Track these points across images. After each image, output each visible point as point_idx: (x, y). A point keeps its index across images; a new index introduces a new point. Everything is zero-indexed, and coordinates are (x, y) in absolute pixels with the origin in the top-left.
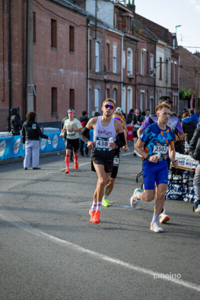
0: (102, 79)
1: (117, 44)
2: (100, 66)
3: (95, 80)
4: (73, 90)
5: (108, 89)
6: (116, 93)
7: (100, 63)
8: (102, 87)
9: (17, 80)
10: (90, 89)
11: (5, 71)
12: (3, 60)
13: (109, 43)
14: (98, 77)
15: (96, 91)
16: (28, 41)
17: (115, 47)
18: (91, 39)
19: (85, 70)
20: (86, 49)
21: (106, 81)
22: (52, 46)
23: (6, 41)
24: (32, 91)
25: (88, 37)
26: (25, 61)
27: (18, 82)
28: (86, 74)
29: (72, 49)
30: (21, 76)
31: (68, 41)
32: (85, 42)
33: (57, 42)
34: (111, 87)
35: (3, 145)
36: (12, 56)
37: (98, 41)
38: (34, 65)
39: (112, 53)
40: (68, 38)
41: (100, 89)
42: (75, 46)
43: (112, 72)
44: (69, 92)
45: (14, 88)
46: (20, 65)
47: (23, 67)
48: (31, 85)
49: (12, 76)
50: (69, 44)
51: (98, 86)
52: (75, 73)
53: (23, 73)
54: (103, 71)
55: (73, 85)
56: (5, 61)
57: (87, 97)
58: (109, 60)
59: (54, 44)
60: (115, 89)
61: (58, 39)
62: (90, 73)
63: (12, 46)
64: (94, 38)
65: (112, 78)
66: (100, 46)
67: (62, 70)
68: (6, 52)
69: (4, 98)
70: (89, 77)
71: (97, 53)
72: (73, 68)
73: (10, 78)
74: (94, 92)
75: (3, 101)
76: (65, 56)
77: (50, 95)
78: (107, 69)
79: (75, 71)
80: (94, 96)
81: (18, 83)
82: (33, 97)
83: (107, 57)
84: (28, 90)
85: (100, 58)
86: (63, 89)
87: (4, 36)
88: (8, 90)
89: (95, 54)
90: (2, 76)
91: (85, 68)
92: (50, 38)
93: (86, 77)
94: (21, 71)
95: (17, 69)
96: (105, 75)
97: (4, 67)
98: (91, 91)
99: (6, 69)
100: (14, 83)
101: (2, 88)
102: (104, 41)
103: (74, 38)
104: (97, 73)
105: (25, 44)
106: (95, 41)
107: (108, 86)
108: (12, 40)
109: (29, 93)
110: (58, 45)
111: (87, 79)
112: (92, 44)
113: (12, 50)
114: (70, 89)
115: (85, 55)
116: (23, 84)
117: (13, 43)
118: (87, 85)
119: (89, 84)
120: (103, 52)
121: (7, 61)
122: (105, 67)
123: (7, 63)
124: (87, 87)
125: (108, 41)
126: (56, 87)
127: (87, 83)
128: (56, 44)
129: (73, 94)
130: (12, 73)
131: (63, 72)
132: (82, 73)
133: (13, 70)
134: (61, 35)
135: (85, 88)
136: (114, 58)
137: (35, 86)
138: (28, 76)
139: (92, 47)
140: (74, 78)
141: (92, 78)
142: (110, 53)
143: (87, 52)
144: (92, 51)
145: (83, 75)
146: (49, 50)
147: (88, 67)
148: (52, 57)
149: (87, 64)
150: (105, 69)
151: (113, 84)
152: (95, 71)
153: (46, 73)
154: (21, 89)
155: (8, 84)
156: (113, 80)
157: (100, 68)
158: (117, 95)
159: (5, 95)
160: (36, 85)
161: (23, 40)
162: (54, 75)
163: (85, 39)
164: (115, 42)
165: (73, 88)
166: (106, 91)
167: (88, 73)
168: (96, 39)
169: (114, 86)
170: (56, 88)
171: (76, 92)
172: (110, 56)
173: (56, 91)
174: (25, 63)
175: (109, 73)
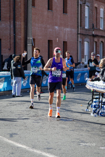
0: (91, 34)
1: (104, 7)
2: (89, 24)
3: (85, 35)
4: (66, 42)
5: (96, 42)
6: (103, 44)
7: (89, 22)
8: (90, 40)
9: (20, 34)
10: (80, 42)
11: (11, 28)
12: (10, 19)
13: (97, 7)
14: (88, 33)
15: (86, 43)
16: (28, 5)
17: (102, 10)
18: (81, 4)
19: (77, 27)
20: (77, 11)
21: (94, 36)
22: (49, 9)
23: (12, 6)
24: (31, 42)
25: (78, 2)
26: (26, 20)
27: (21, 35)
28: (77, 30)
29: (65, 11)
30: (23, 31)
31: (62, 5)
32: (77, 6)
33: (53, 6)
34: (98, 41)
35: (2, 80)
36: (16, 16)
37: (88, 5)
38: (34, 23)
39: (99, 14)
40: (62, 3)
41: (89, 42)
42: (68, 9)
43: (100, 29)
44: (63, 43)
45: (17, 40)
46: (22, 23)
47: (25, 25)
48: (30, 38)
49: (16, 31)
50: (62, 7)
51: (87, 39)
52: (68, 29)
53: (25, 29)
54: (92, 28)
55: (66, 38)
56: (11, 20)
57: (78, 48)
58: (97, 19)
59: (50, 7)
60: (102, 42)
61: (53, 4)
62: (80, 29)
63: (16, 9)
64: (84, 3)
65: (99, 34)
66: (89, 9)
67: (57, 27)
68: (12, 14)
69: (10, 48)
70: (79, 33)
71: (87, 14)
72: (66, 26)
73: (15, 32)
74: (84, 44)
75: (10, 49)
76: (59, 16)
77: (47, 46)
78: (95, 26)
79: (67, 28)
80: (84, 47)
81: (20, 37)
82: (31, 47)
83: (95, 17)
84: (28, 42)
85: (89, 18)
86: (57, 41)
87: (10, 1)
88: (13, 41)
89: (85, 15)
90: (9, 31)
91: (76, 25)
92: (47, 3)
93: (77, 33)
94: (23, 27)
95: (20, 26)
96: (94, 31)
97: (10, 25)
98: (81, 43)
99: (12, 26)
100: (18, 36)
101: (9, 40)
102: (92, 6)
103: (67, 3)
104: (86, 30)
105: (26, 7)
106: (85, 5)
107: (96, 39)
108: (16, 5)
109: (29, 44)
110: (54, 8)
111: (78, 34)
112: (82, 8)
113: (16, 12)
114: (64, 42)
115: (76, 16)
116: (25, 37)
117: (17, 7)
118: (78, 39)
119: (79, 38)
120: (92, 14)
121: (13, 20)
122: (93, 25)
123: (12, 22)
124: (78, 40)
125: (96, 5)
126: (51, 39)
127: (78, 37)
128: (52, 7)
129: (66, 45)
130: (16, 29)
131: (57, 29)
132: (73, 30)
133: (17, 26)
134: (56, 1)
135: (77, 41)
136: (101, 18)
137: (33, 39)
138: (28, 31)
139: (82, 10)
140: (67, 33)
141: (82, 33)
142: (98, 15)
143: (78, 14)
144: (82, 12)
145: (74, 31)
146: (46, 12)
147: (78, 25)
148: (48, 17)
149: (78, 22)
150: (94, 27)
151: (101, 38)
152: (85, 28)
153: (43, 29)
154: (23, 41)
155: (13, 37)
156: (100, 34)
157: (89, 26)
158: (103, 46)
159: (11, 46)
160: (35, 38)
161: (25, 5)
162: (50, 31)
163: (77, 4)
164: (102, 6)
165: (66, 41)
166: (95, 43)
167: (78, 29)
168: (85, 3)
169: (101, 39)
170: (52, 41)
171: (68, 44)
172: (98, 16)
173: (52, 43)
174: (26, 22)
175: (97, 30)
